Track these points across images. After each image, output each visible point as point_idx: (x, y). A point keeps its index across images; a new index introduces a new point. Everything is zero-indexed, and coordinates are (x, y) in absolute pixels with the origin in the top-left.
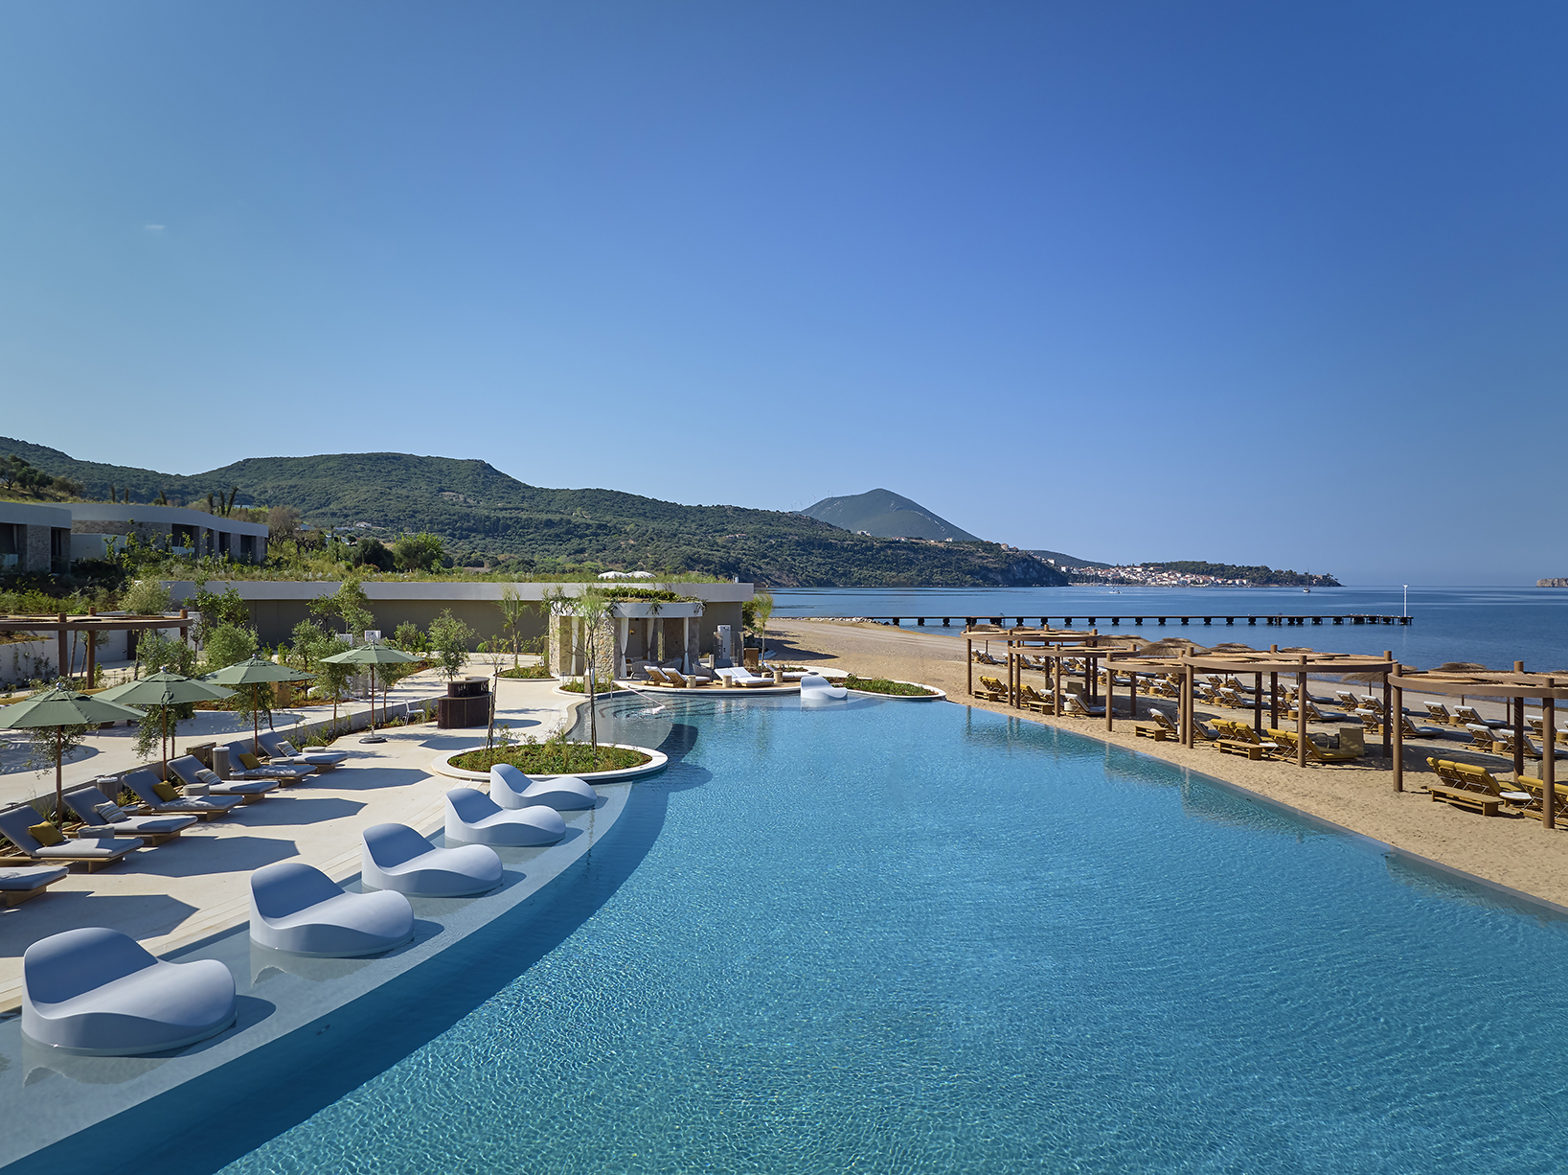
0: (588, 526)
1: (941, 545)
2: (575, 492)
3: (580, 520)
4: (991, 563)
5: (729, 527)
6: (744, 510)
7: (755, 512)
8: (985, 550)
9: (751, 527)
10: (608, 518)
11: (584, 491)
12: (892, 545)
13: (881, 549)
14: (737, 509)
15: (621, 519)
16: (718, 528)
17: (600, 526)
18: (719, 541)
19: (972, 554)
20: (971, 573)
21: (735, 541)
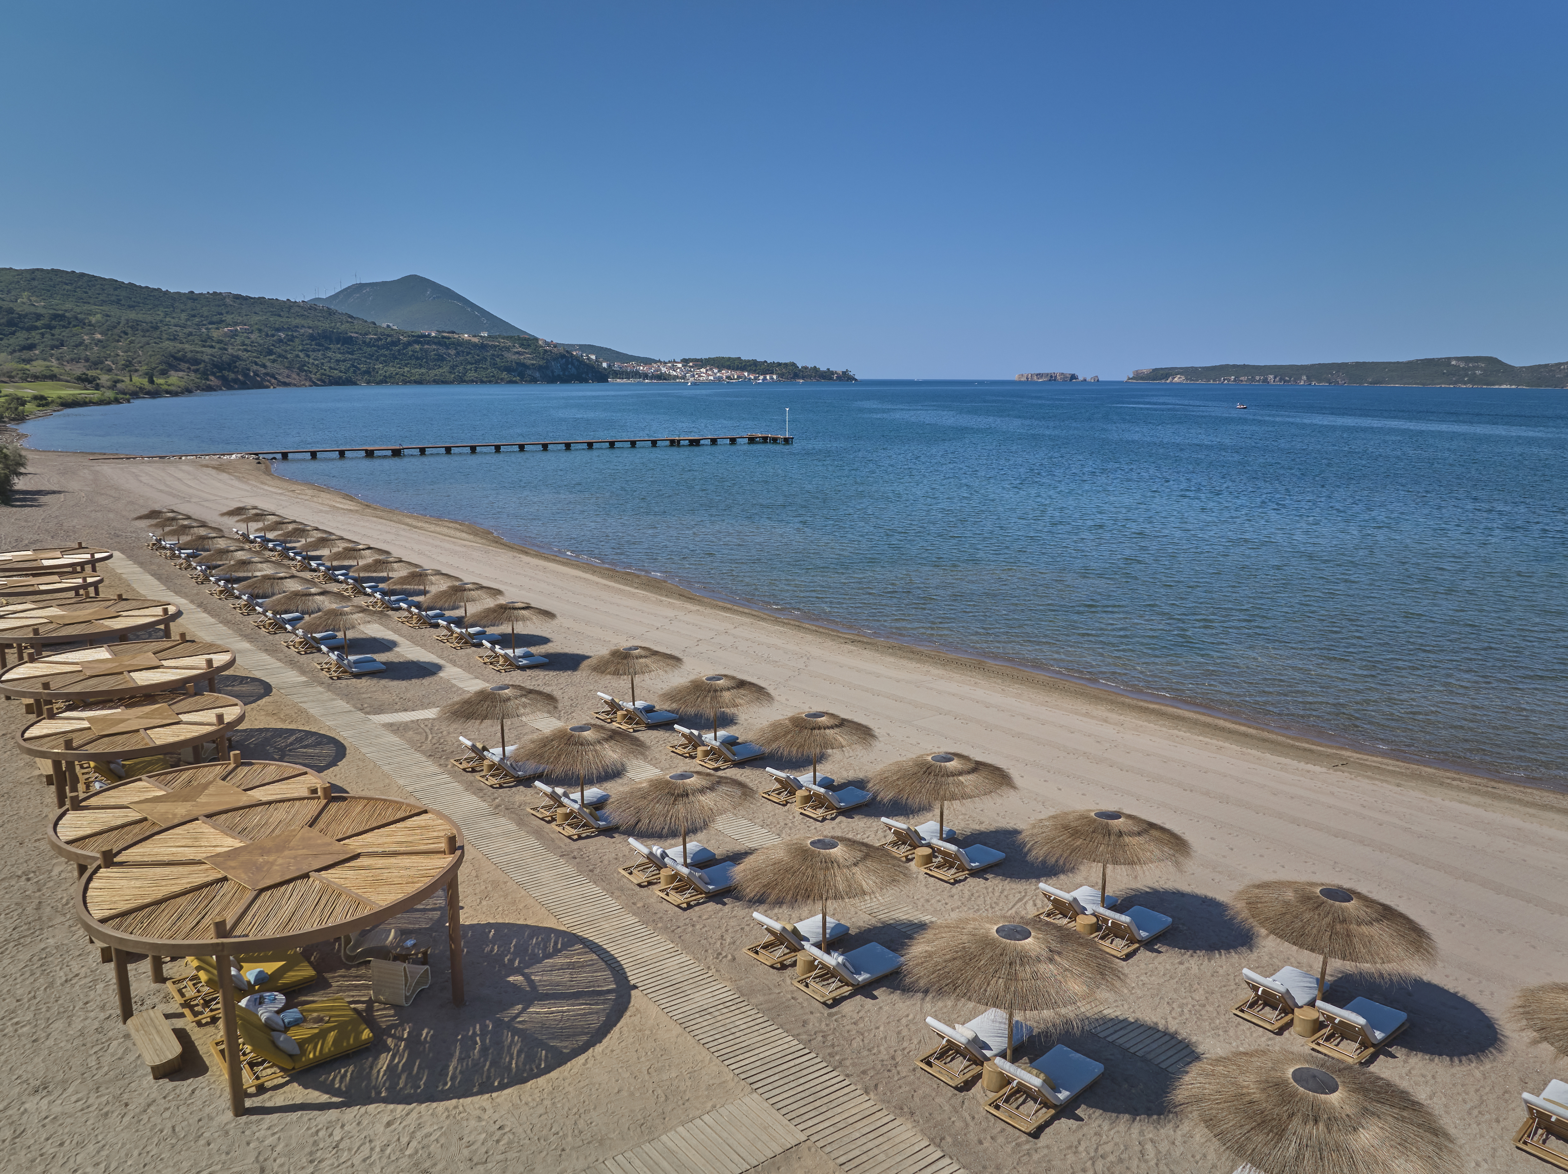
0: (39, 317)
1: (476, 340)
2: (20, 273)
3: (27, 309)
4: (528, 358)
5: (229, 318)
6: (247, 298)
7: (261, 300)
8: (522, 345)
9: (256, 318)
10: (68, 306)
11: (33, 271)
12: (421, 339)
13: (409, 344)
14: (238, 297)
15: (86, 307)
16: (215, 319)
17: (55, 317)
18: (215, 334)
19: (508, 349)
20: (508, 370)
21: (234, 334)
